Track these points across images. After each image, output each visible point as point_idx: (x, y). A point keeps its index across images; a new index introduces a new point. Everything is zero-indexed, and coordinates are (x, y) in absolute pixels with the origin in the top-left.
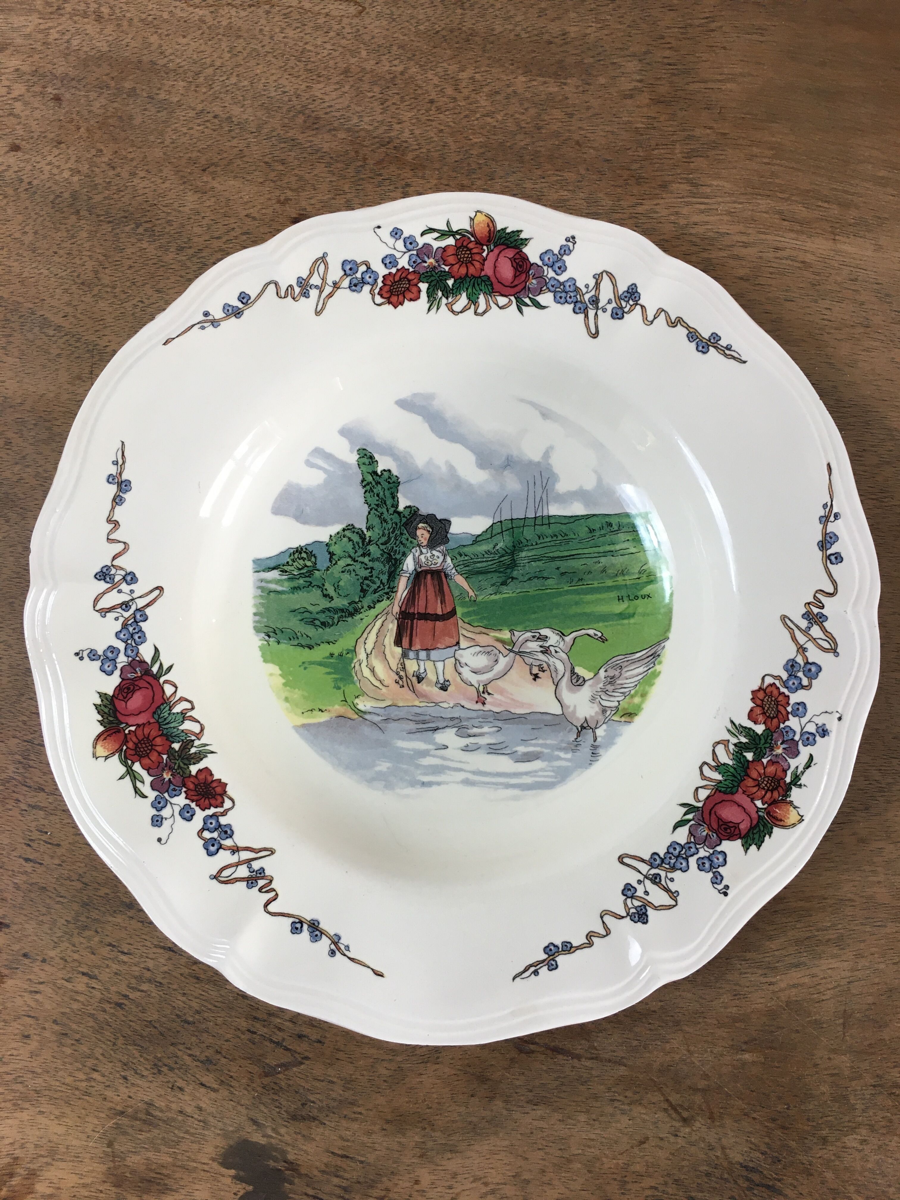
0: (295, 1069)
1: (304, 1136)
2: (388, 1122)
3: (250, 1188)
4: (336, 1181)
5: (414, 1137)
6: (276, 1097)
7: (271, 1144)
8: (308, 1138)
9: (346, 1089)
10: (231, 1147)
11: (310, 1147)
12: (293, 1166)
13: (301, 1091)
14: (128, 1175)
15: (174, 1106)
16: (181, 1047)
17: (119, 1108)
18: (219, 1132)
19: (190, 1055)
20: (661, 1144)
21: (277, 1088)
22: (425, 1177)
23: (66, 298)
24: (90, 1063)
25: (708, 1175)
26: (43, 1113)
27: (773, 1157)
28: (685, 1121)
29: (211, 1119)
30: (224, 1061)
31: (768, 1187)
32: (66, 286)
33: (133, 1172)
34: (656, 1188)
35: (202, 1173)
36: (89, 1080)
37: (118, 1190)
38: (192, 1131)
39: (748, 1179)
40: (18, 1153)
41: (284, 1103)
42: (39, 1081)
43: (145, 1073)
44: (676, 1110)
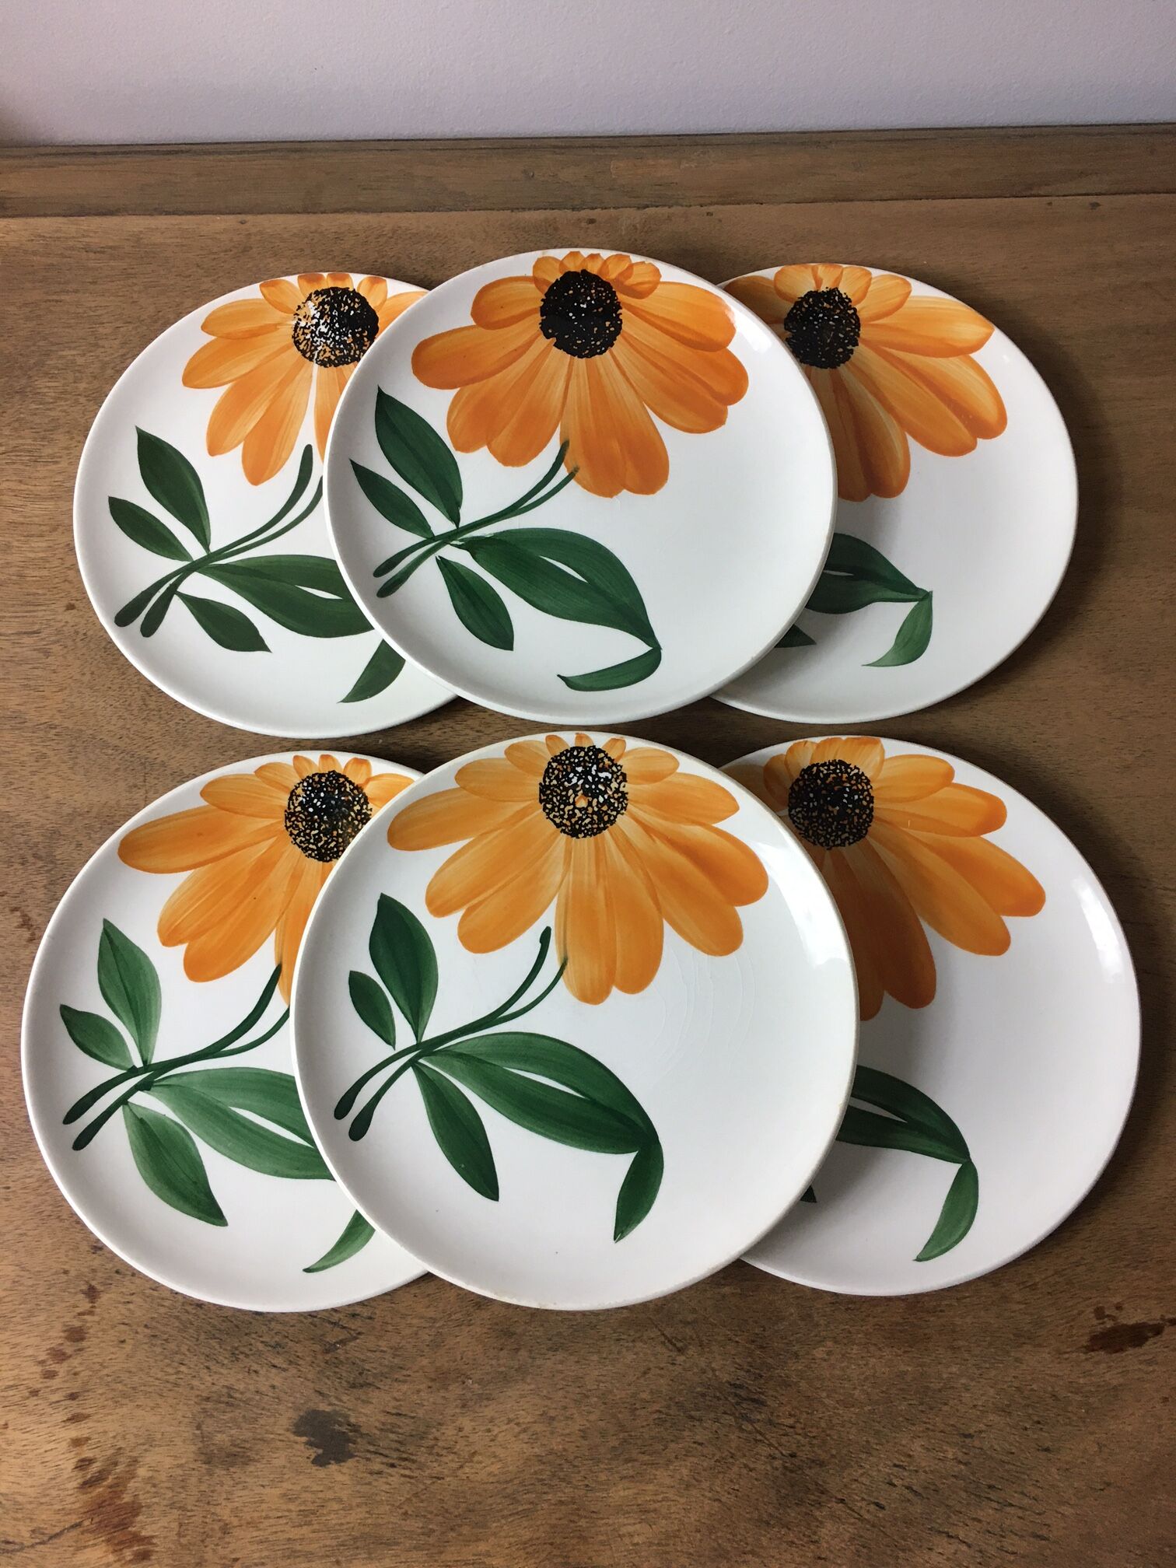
0: (352, 1344)
1: (363, 1401)
2: (433, 1380)
3: (320, 1451)
4: (393, 1436)
5: (455, 1389)
6: (337, 1370)
7: (335, 1410)
8: (367, 1402)
9: (395, 1356)
10: (302, 1417)
11: (367, 1410)
12: (355, 1428)
13: (358, 1361)
14: (215, 1451)
15: (251, 1387)
16: (254, 1336)
17: (204, 1395)
18: (290, 1405)
19: (262, 1342)
20: (662, 1372)
21: (336, 1361)
22: (467, 1423)
23: (121, 723)
24: (178, 1357)
25: (703, 1395)
26: (141, 1406)
27: (754, 1374)
28: (680, 1351)
29: (282, 1395)
30: (291, 1344)
31: (754, 1401)
32: (120, 714)
33: (220, 1449)
34: (660, 1412)
35: (279, 1443)
36: (178, 1372)
37: (207, 1466)
38: (268, 1407)
39: (736, 1395)
40: (121, 1444)
41: (344, 1374)
42: (136, 1379)
43: (226, 1362)
44: (671, 1343)
